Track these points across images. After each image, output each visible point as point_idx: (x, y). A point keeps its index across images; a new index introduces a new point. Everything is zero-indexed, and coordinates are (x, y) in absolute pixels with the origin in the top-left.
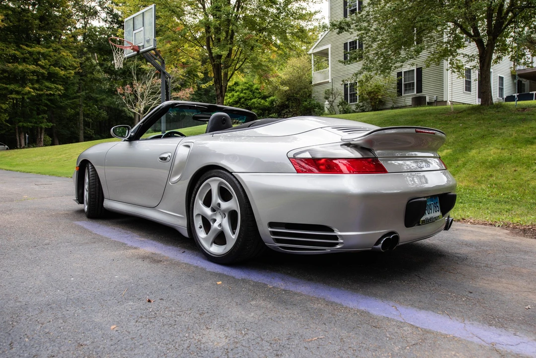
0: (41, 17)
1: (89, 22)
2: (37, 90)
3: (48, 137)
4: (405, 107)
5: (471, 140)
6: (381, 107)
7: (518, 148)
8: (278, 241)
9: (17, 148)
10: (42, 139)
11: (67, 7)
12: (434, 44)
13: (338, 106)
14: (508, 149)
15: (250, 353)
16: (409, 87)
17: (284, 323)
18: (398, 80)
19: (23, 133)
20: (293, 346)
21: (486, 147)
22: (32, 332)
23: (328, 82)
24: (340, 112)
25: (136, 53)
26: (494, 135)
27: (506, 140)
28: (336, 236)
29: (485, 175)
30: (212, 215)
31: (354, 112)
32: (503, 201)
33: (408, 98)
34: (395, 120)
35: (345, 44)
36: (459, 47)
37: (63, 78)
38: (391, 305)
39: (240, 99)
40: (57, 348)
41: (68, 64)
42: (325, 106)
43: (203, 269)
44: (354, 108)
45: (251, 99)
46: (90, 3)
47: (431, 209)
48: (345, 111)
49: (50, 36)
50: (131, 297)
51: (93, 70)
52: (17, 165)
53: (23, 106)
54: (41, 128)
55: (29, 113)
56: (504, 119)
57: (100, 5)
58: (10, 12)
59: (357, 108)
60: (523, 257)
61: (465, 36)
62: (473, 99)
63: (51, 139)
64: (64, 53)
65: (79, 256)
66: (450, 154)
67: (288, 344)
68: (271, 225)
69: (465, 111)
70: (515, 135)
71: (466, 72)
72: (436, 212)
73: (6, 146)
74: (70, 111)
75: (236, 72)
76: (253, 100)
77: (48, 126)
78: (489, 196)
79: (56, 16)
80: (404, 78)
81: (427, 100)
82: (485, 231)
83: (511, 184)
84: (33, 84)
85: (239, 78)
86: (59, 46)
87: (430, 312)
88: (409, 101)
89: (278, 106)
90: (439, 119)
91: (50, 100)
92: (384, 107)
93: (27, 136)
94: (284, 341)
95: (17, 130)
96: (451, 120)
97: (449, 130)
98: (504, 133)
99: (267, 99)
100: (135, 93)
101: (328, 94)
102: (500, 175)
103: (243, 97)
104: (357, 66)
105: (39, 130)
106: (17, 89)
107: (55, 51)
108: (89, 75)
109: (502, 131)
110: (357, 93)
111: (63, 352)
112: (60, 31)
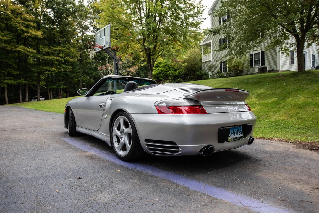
0: (61, 31)
1: (85, 33)
2: (59, 69)
3: (64, 93)
4: (255, 73)
5: (290, 92)
6: (241, 74)
7: (317, 97)
8: (150, 149)
9: (49, 99)
10: (61, 95)
11: (74, 26)
12: (268, 38)
13: (216, 74)
14: (311, 98)
15: (117, 206)
16: (257, 62)
17: (141, 192)
18: (250, 58)
19: (52, 92)
20: (140, 204)
21: (298, 96)
22: (18, 192)
23: (211, 61)
24: (218, 77)
25: (101, 49)
26: (303, 89)
27: (310, 92)
28: (178, 147)
29: (295, 113)
30: (121, 135)
31: (226, 77)
32: (302, 128)
33: (256, 69)
34: (246, 81)
35: (220, 39)
36: (286, 38)
37: (71, 63)
38: (203, 184)
39: (162, 71)
40: (26, 200)
41: (74, 55)
42: (209, 74)
43: (114, 163)
44: (225, 75)
45: (168, 71)
46: (85, 23)
47: (236, 133)
48: (220, 76)
49: (66, 41)
50: (72, 177)
51: (87, 58)
52: (47, 108)
53: (52, 78)
54: (61, 88)
55: (55, 81)
56: (311, 80)
57: (90, 24)
58: (46, 30)
59: (227, 75)
60: (294, 160)
61: (288, 33)
62: (295, 68)
63: (66, 94)
64: (72, 50)
65: (56, 155)
66: (276, 101)
67: (138, 202)
68: (147, 141)
69: (288, 75)
70: (316, 89)
71: (291, 53)
72: (240, 134)
73: (44, 98)
74: (75, 80)
75: (159, 57)
76: (169, 72)
77: (64, 87)
78: (295, 125)
79: (68, 30)
80: (254, 57)
81: (268, 69)
82: (281, 145)
83: (310, 118)
84: (56, 66)
85: (161, 60)
86: (69, 46)
87: (222, 189)
88: (257, 70)
89: (183, 75)
90: (272, 80)
91: (64, 74)
92: (243, 74)
93: (54, 93)
94: (137, 201)
95: (49, 90)
96: (279, 81)
97: (277, 87)
98: (309, 88)
99: (177, 71)
100: (107, 69)
101: (211, 68)
102: (304, 112)
103: (164, 70)
104: (225, 52)
105: (60, 89)
106: (49, 69)
107: (68, 48)
108: (85, 61)
109: (308, 87)
110: (227, 66)
111: (28, 201)
112: (70, 38)
